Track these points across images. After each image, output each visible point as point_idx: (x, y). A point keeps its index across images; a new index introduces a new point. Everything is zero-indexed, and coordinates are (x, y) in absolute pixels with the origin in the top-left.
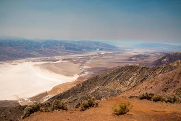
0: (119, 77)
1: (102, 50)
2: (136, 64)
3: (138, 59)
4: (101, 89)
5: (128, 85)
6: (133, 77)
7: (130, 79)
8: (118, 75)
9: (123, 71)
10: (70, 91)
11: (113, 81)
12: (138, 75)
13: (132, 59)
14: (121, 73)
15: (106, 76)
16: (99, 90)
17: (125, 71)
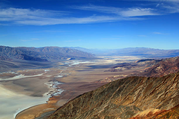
0: (120, 91)
1: (74, 59)
2: (123, 75)
3: (123, 69)
4: (111, 107)
5: (134, 100)
6: (140, 89)
7: (136, 93)
8: (118, 89)
9: (124, 84)
10: (58, 116)
11: (114, 97)
12: (145, 86)
13: (116, 69)
14: (122, 86)
15: (104, 92)
16: (110, 109)
17: (127, 83)
